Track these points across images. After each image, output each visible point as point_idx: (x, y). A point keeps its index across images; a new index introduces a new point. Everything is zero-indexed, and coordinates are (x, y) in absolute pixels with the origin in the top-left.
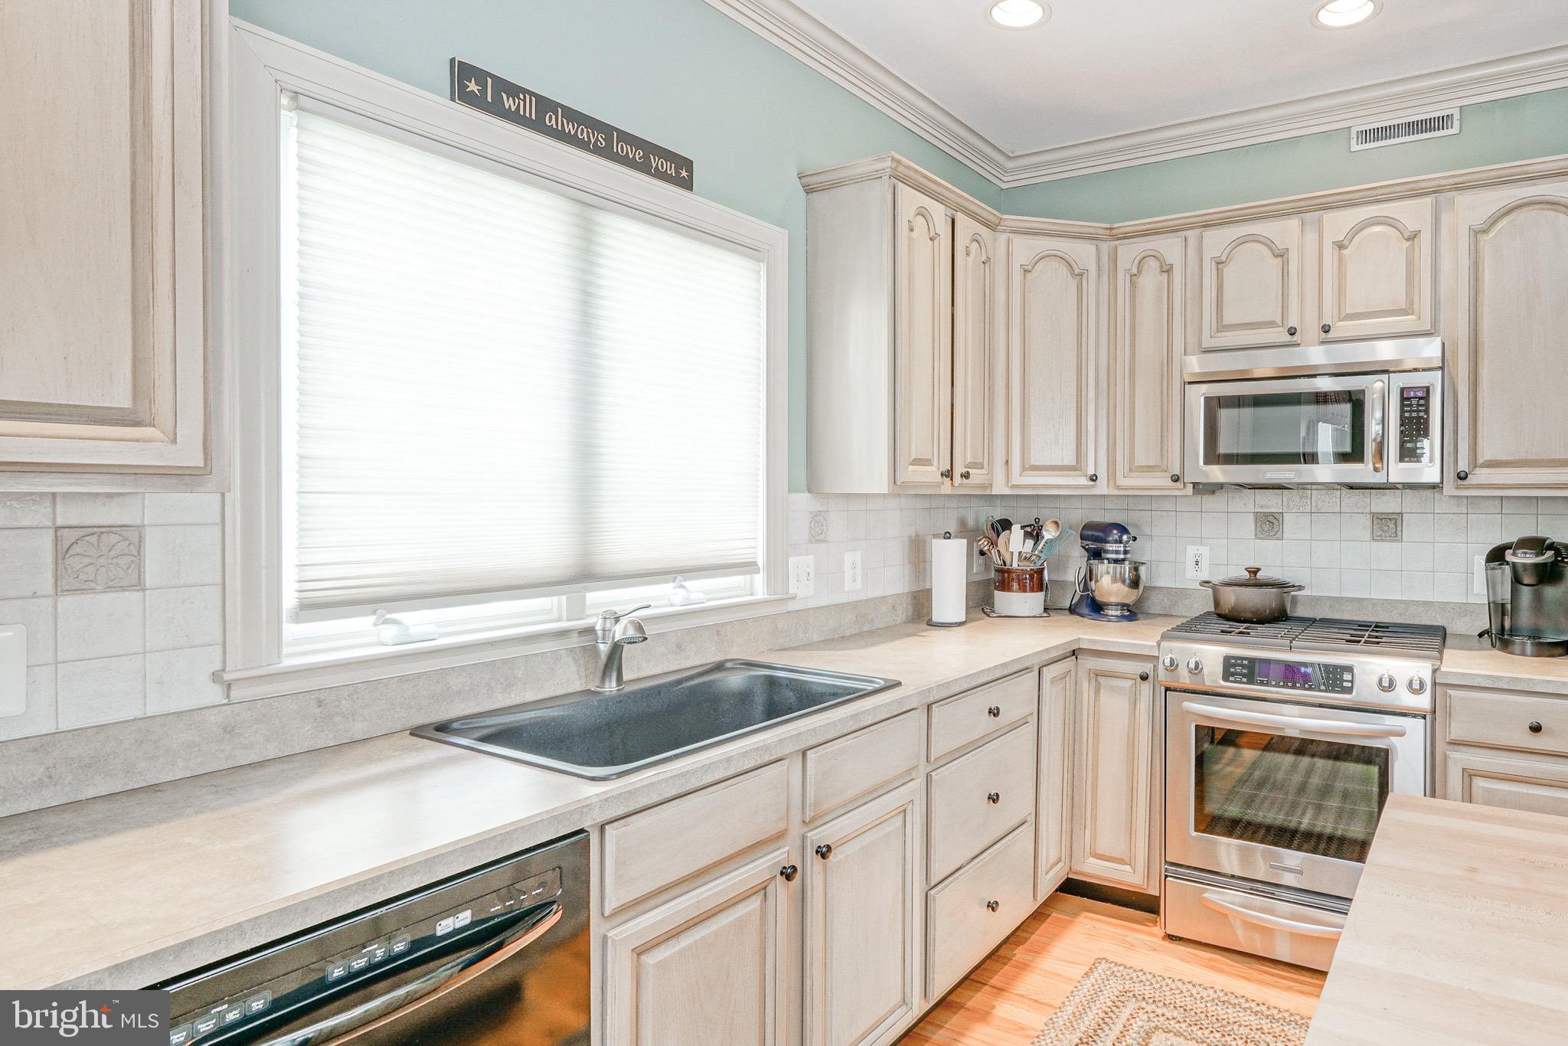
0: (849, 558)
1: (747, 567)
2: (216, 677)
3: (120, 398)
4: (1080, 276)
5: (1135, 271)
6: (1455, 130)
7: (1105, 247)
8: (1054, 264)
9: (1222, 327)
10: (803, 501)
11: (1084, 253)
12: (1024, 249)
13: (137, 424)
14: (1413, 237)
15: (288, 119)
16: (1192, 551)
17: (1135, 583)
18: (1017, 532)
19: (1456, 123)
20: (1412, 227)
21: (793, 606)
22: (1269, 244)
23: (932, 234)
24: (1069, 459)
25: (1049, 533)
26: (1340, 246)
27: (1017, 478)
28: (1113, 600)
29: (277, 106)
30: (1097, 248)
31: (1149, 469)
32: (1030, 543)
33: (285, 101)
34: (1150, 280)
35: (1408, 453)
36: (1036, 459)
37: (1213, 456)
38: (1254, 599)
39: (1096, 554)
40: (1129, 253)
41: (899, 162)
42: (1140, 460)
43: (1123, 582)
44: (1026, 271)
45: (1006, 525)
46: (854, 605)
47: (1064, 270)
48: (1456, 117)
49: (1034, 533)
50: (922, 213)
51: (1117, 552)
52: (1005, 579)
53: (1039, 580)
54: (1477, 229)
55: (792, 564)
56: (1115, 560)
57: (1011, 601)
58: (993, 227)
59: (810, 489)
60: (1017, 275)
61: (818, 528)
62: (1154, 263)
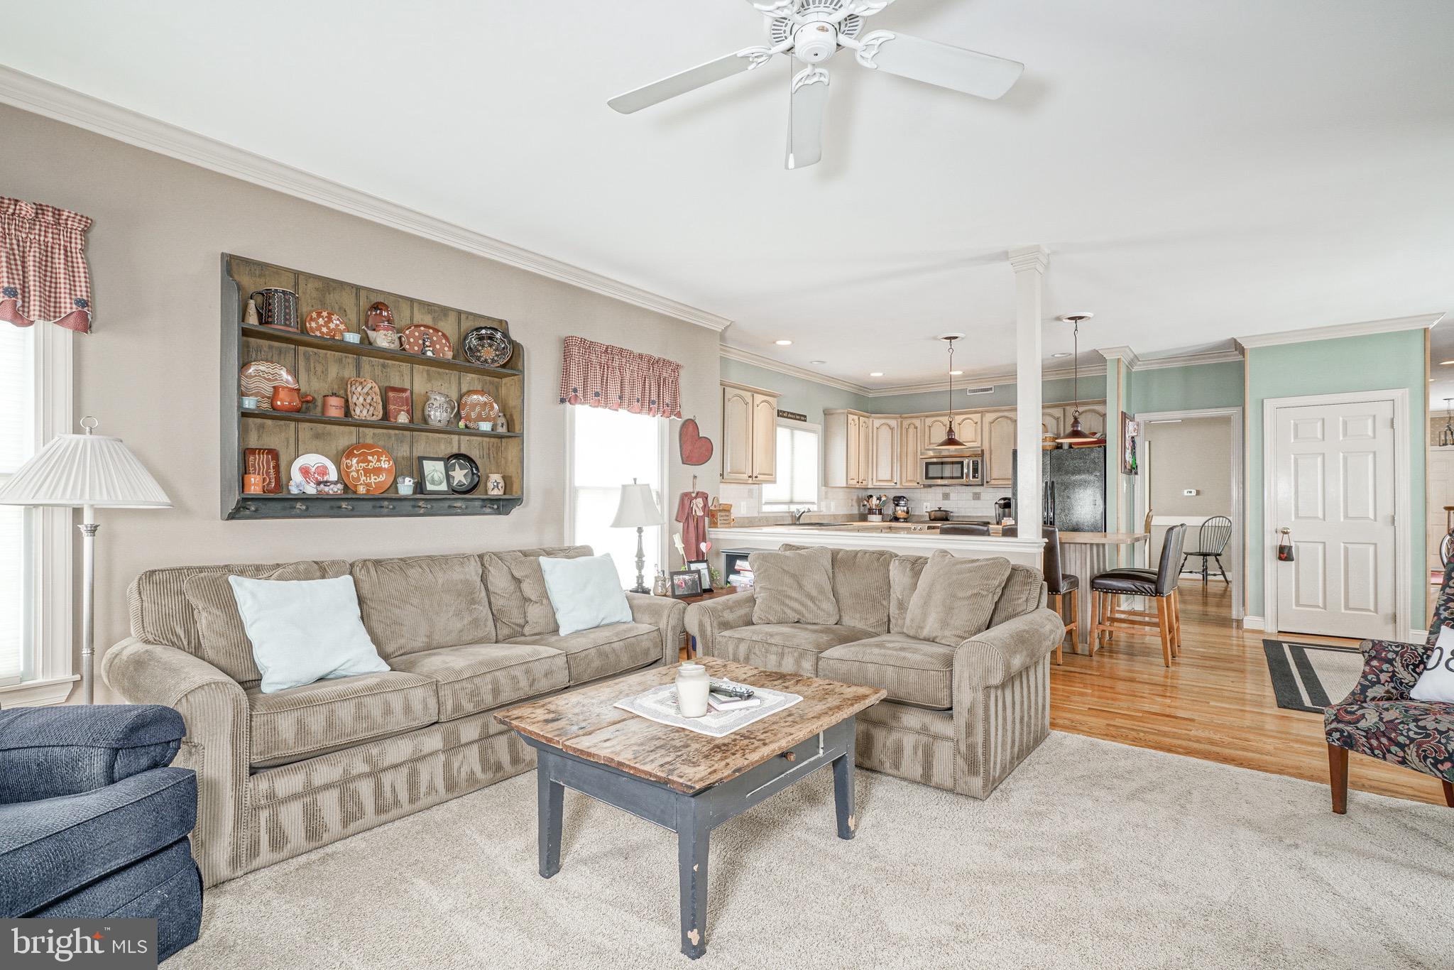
1: (813, 503)
4: (892, 429)
5: (907, 429)
6: (992, 392)
7: (899, 420)
8: (884, 427)
9: (930, 444)
10: (824, 488)
11: (893, 423)
12: (877, 423)
14: (976, 423)
16: (925, 504)
17: (908, 512)
18: (874, 498)
19: (993, 390)
20: (976, 421)
22: (942, 423)
23: (855, 424)
24: (889, 478)
25: (883, 499)
26: (960, 424)
27: (875, 484)
28: (901, 517)
30: (897, 421)
31: (911, 481)
32: (878, 501)
34: (911, 430)
35: (974, 477)
36: (880, 478)
37: (927, 477)
38: (939, 514)
39: (897, 505)
40: (906, 423)
42: (909, 479)
43: (905, 512)
44: (878, 429)
45: (871, 496)
46: (834, 515)
47: (888, 428)
48: (993, 388)
49: (879, 499)
51: (903, 504)
52: (871, 511)
53: (880, 512)
54: (990, 422)
55: (822, 503)
56: (903, 506)
57: (873, 518)
58: (869, 418)
59: (826, 486)
60: (875, 430)
61: (826, 495)
62: (912, 426)
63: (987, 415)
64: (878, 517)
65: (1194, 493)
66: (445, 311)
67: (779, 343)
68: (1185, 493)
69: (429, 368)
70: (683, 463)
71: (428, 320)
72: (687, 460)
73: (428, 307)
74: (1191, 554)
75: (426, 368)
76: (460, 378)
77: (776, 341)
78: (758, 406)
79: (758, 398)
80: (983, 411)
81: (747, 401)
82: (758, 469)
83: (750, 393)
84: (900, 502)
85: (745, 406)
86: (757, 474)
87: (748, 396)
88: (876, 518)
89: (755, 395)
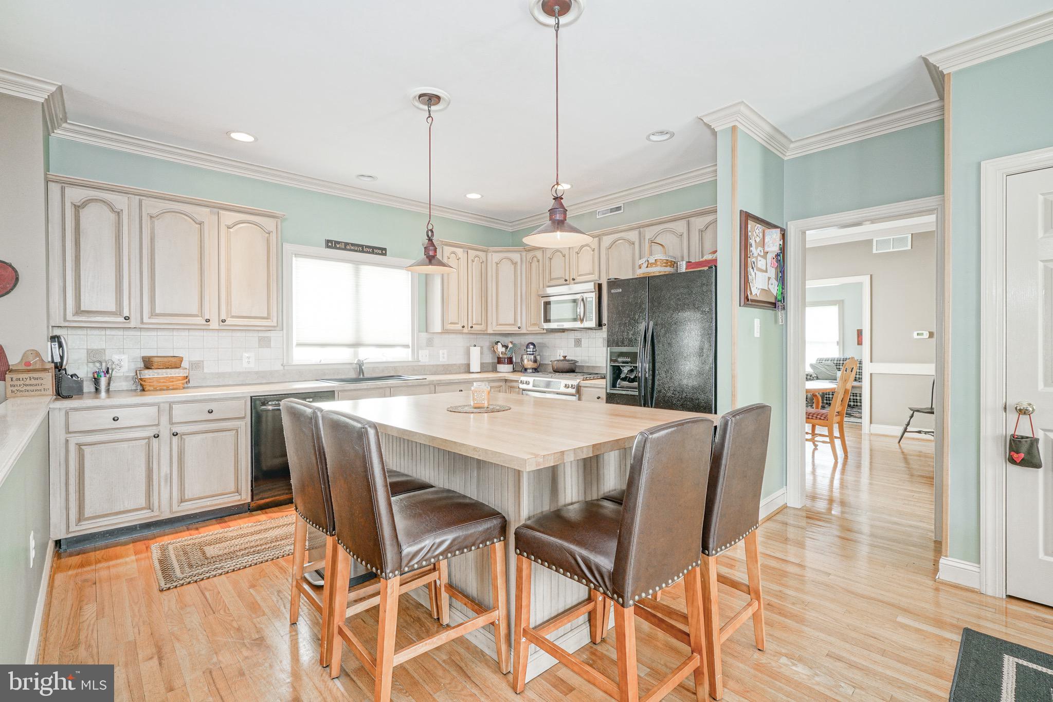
0: (441, 352)
2: (282, 365)
3: (265, 315)
4: (515, 264)
5: (531, 261)
6: (622, 211)
7: (523, 254)
8: (506, 261)
9: (551, 279)
10: (424, 335)
11: (516, 257)
12: (497, 257)
13: (268, 319)
14: (594, 250)
15: (294, 259)
19: (622, 209)
20: (593, 247)
21: (420, 364)
23: (458, 258)
24: (512, 322)
28: (529, 367)
29: (292, 257)
30: (521, 254)
31: (534, 324)
32: (504, 349)
33: (294, 255)
34: (535, 264)
36: (501, 322)
37: (547, 320)
38: (561, 364)
41: (442, 241)
42: (533, 322)
43: (531, 361)
44: (497, 264)
46: (443, 365)
47: (510, 263)
48: (622, 207)
50: (453, 253)
51: (531, 351)
53: (510, 361)
54: (608, 247)
55: (420, 352)
56: (530, 354)
57: (501, 367)
58: (486, 251)
59: (427, 332)
60: (494, 265)
61: (430, 343)
62: (535, 259)
63: (605, 238)
64: (509, 367)
65: (926, 335)
68: (915, 336)
74: (918, 411)
77: (228, 133)
78: (229, 228)
79: (229, 218)
80: (600, 233)
81: (199, 219)
82: (229, 311)
83: (208, 210)
84: (528, 350)
85: (198, 226)
86: (223, 317)
87: (202, 213)
88: (505, 368)
89: (221, 212)
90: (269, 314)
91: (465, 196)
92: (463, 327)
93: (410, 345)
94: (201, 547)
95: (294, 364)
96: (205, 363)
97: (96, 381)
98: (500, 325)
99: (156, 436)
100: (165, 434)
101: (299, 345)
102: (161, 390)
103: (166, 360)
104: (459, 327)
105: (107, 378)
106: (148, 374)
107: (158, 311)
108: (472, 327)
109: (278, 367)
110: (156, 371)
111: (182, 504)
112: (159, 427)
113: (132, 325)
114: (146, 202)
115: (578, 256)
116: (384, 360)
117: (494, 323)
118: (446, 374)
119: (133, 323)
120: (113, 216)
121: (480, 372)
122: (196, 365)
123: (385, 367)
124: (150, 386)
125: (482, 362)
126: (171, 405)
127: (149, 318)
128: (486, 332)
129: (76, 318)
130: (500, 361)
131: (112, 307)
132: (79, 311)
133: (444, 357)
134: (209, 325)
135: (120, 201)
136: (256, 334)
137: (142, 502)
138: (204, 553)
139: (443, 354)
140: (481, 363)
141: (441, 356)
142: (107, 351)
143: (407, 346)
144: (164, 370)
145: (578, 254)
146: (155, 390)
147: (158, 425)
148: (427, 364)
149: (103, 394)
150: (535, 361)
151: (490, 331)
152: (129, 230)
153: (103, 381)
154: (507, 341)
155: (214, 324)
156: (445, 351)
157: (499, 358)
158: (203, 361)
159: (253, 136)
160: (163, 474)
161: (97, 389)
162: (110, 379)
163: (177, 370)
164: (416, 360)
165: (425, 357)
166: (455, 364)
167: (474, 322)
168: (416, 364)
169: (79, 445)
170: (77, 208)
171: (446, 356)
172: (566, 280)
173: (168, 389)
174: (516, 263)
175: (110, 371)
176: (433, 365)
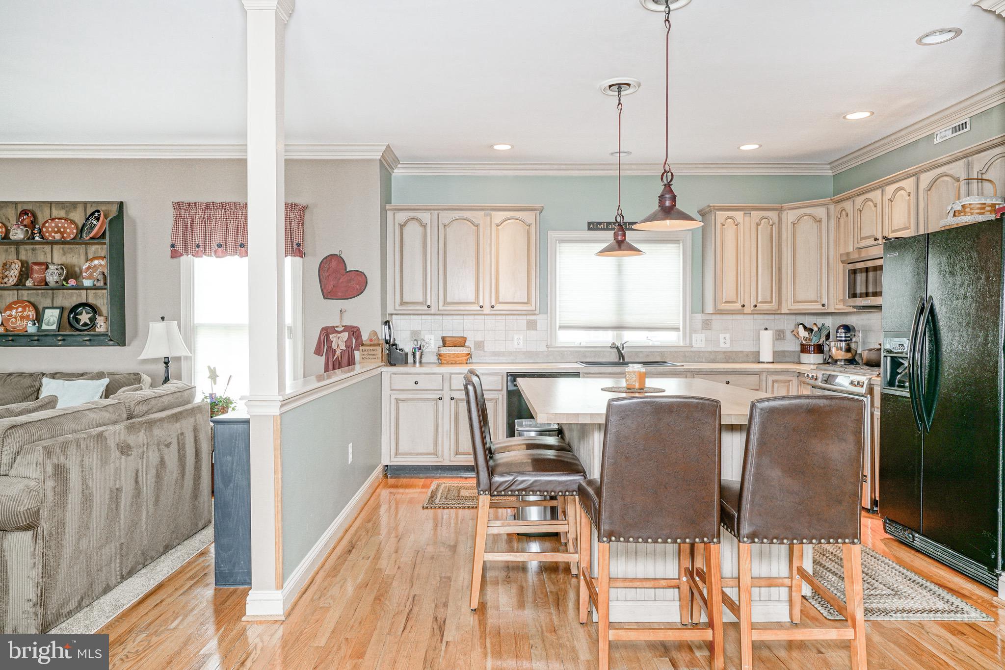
0: (722, 336)
2: (547, 346)
3: (526, 301)
5: (838, 217)
7: (830, 207)
8: (807, 218)
9: (861, 239)
10: (699, 317)
11: (821, 212)
12: (793, 215)
13: (527, 304)
14: (909, 195)
19: (968, 125)
20: (909, 190)
21: (693, 349)
22: (873, 201)
23: (736, 223)
24: (813, 298)
27: (791, 307)
28: (840, 358)
29: (556, 244)
30: (828, 209)
33: (558, 242)
34: (843, 220)
36: (799, 298)
40: (838, 210)
42: (841, 298)
44: (794, 224)
46: (725, 352)
47: (812, 220)
48: (969, 122)
50: (730, 218)
51: (842, 337)
53: (819, 349)
54: (927, 189)
55: (694, 335)
56: (841, 341)
57: (805, 358)
58: (780, 210)
59: (703, 312)
60: (790, 226)
61: (707, 325)
62: (844, 213)
64: (818, 358)
66: (74, 205)
67: (496, 147)
69: (64, 246)
70: (325, 298)
71: (62, 214)
72: (328, 294)
73: (61, 205)
75: (62, 246)
76: (86, 250)
77: (491, 147)
78: (497, 226)
79: (498, 216)
80: (916, 170)
81: (476, 223)
82: (497, 298)
83: (482, 213)
84: (838, 335)
85: (475, 228)
86: (493, 304)
87: (477, 216)
88: (812, 359)
89: (493, 213)
90: (528, 299)
91: (739, 148)
92: (743, 306)
93: (681, 328)
94: (459, 489)
95: (557, 345)
96: (485, 342)
97: (414, 354)
98: (798, 302)
99: (440, 399)
100: (446, 399)
101: (560, 327)
102: (452, 364)
103: (454, 339)
104: (738, 306)
105: (420, 353)
106: (445, 351)
107: (449, 300)
108: (755, 306)
109: (543, 348)
110: (447, 348)
111: (457, 456)
112: (443, 392)
113: (433, 312)
114: (443, 214)
115: (891, 205)
116: (651, 344)
117: (790, 300)
118: (728, 362)
119: (433, 310)
120: (421, 229)
121: (773, 362)
122: (480, 345)
123: (651, 352)
124: (444, 360)
125: (776, 349)
126: (451, 374)
127: (443, 306)
128: (779, 312)
129: (401, 308)
130: (804, 349)
131: (421, 299)
132: (403, 303)
133: (725, 343)
134: (482, 310)
135: (425, 217)
136: (524, 317)
137: (431, 449)
138: (459, 493)
139: (725, 338)
140: (773, 351)
141: (722, 341)
142: (422, 332)
143: (677, 329)
144: (453, 348)
145: (892, 201)
146: (448, 363)
147: (442, 390)
148: (703, 350)
149: (418, 364)
150: (848, 350)
151: (784, 310)
152: (431, 240)
153: (418, 355)
154: (809, 321)
155: (487, 310)
156: (728, 336)
157: (802, 345)
158: (484, 341)
159: (510, 145)
160: (445, 430)
161: (414, 361)
162: (422, 354)
163: (462, 348)
164: (688, 345)
165: (700, 342)
166: (741, 351)
167: (760, 300)
168: (690, 349)
169: (397, 400)
170: (402, 226)
171: (728, 341)
172: (876, 239)
173: (456, 363)
174: (820, 221)
175: (422, 347)
176: (711, 352)
